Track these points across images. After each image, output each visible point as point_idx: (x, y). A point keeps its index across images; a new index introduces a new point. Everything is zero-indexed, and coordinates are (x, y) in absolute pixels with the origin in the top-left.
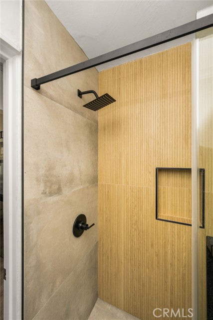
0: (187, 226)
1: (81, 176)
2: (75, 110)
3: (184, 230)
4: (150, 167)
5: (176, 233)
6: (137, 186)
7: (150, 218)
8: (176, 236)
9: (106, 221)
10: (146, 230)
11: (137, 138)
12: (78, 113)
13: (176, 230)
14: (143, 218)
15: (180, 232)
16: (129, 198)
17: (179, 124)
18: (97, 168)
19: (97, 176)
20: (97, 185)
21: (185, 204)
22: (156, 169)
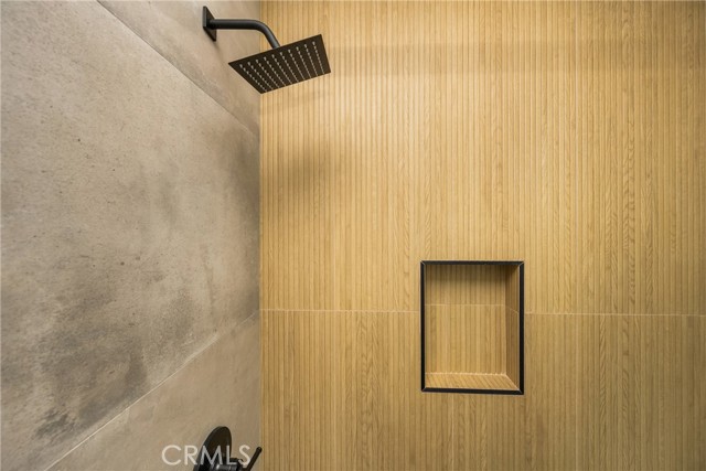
0: (489, 396)
1: (213, 301)
2: (194, 75)
3: (484, 406)
4: (406, 260)
5: (467, 416)
6: (375, 312)
7: (407, 390)
8: (467, 423)
9: (287, 416)
10: (397, 424)
11: (374, 185)
12: (203, 86)
13: (467, 409)
14: (389, 392)
15: (475, 412)
16: (354, 347)
17: (471, 158)
18: (258, 266)
19: (258, 288)
20: (257, 318)
21: (478, 343)
22: (422, 265)
